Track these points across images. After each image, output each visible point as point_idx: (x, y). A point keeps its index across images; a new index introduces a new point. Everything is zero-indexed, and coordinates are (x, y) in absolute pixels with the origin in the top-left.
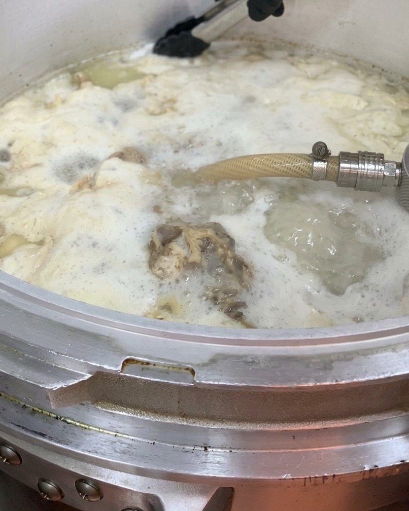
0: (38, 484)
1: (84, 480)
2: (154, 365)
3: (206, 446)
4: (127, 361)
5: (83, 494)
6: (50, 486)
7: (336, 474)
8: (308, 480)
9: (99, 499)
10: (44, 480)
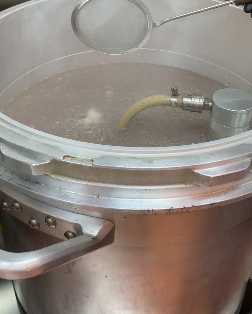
0: (29, 221)
1: (49, 217)
2: (77, 158)
3: (98, 195)
4: (66, 156)
5: (48, 224)
6: (34, 221)
7: (154, 209)
8: (141, 211)
9: (55, 226)
10: (32, 219)
